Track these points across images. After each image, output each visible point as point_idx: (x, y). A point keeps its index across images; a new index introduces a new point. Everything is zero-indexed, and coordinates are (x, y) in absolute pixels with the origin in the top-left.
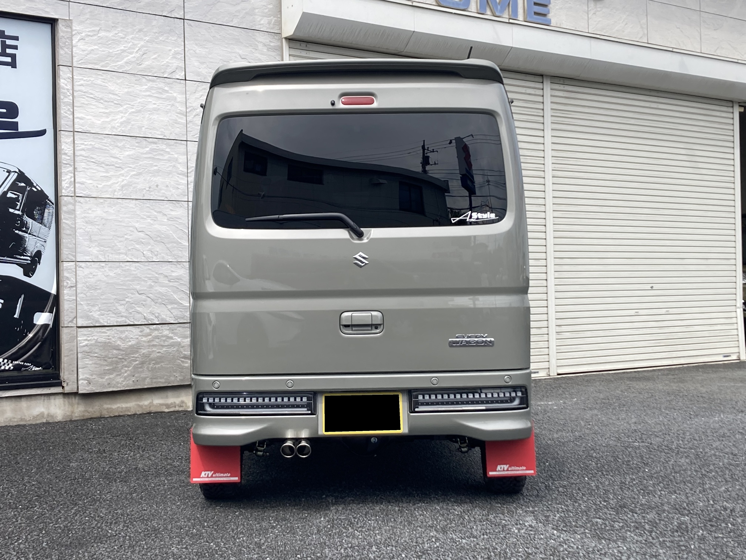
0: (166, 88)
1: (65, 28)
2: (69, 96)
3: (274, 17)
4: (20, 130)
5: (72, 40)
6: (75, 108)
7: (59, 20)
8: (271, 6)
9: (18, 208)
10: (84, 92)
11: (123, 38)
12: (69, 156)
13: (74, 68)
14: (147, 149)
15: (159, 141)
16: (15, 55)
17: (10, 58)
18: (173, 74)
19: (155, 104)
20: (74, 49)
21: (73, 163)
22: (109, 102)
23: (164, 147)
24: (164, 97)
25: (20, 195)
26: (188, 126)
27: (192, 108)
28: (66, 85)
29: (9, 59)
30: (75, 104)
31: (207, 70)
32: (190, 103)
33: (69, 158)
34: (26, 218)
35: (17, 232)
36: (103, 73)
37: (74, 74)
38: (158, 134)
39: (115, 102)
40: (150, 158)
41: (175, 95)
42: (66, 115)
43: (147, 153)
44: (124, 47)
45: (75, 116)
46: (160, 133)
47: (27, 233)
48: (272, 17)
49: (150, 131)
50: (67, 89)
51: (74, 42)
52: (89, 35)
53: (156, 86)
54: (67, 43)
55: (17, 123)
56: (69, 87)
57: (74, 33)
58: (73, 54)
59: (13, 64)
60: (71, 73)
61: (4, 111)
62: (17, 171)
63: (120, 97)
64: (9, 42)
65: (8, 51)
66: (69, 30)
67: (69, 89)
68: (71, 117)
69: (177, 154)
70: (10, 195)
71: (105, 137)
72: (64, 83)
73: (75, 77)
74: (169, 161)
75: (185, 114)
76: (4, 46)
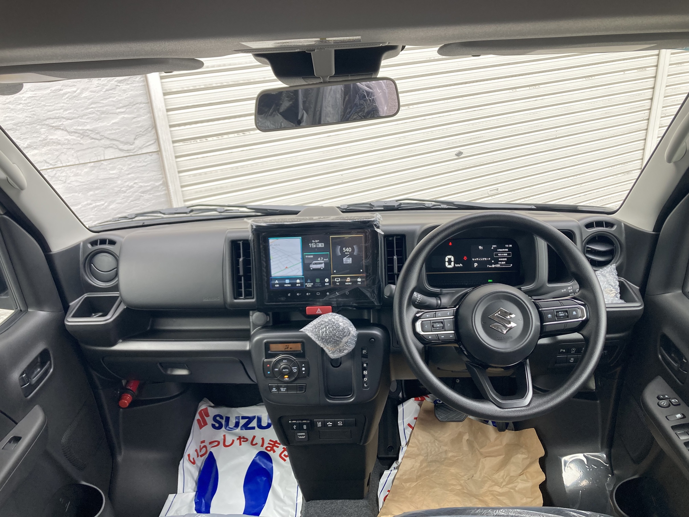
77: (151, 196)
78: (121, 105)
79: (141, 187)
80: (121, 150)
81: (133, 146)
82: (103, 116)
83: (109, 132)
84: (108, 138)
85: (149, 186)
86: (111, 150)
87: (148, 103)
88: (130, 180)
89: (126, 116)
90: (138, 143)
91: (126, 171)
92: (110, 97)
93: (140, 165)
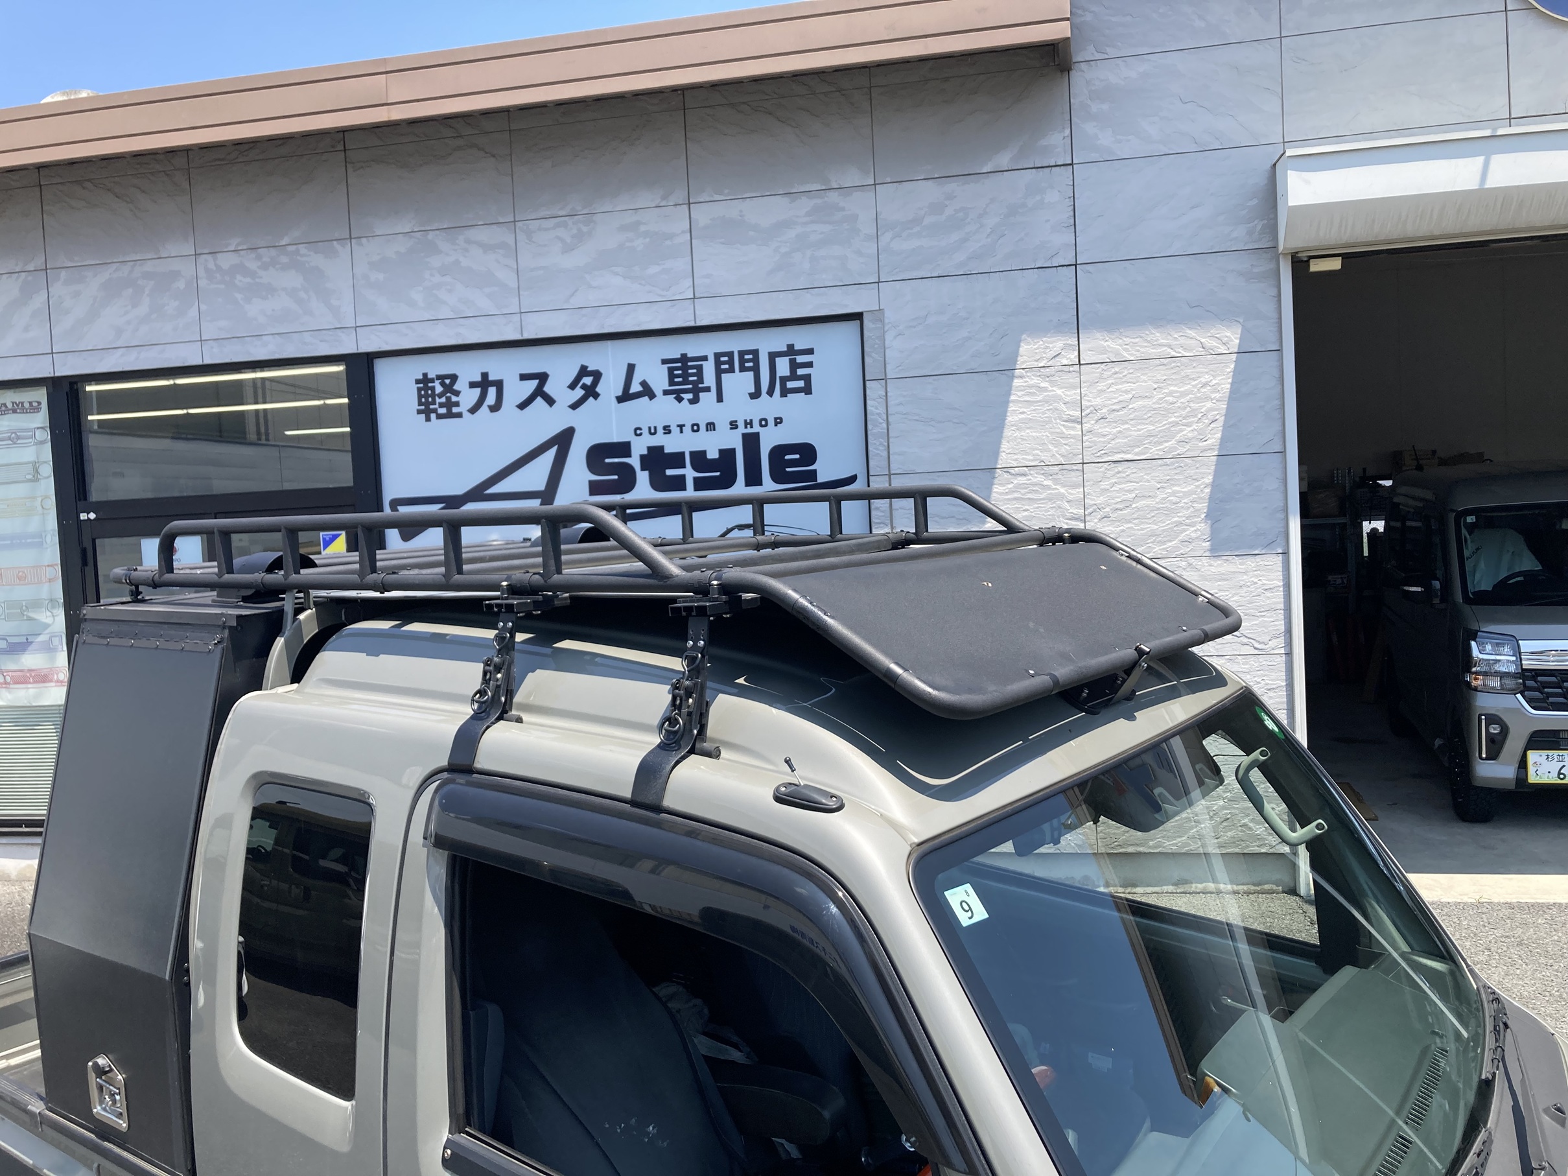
0: (1043, 385)
1: (873, 323)
2: (881, 423)
3: (1262, 220)
4: (819, 480)
5: (884, 340)
6: (891, 440)
7: (864, 314)
8: (1255, 202)
10: (905, 414)
11: (967, 319)
12: (882, 512)
13: (888, 380)
14: (1010, 486)
15: (1029, 470)
16: (809, 376)
17: (803, 382)
18: (1057, 359)
19: (1023, 413)
20: (888, 352)
21: (889, 521)
22: (944, 422)
23: (1040, 478)
24: (1039, 398)
26: (1085, 438)
27: (1092, 408)
28: (877, 408)
29: (801, 384)
30: (890, 436)
31: (1121, 341)
32: (1089, 401)
33: (883, 514)
36: (934, 380)
37: (888, 390)
38: (1030, 460)
39: (955, 420)
40: (1015, 499)
41: (1059, 392)
42: (877, 452)
43: (1012, 492)
44: (969, 332)
45: (891, 452)
46: (1032, 458)
48: (1256, 222)
49: (1016, 457)
50: (879, 414)
51: (886, 342)
52: (911, 327)
53: (1024, 384)
54: (876, 346)
55: (815, 471)
56: (882, 410)
57: (886, 328)
58: (886, 359)
59: (807, 390)
60: (884, 389)
61: (797, 456)
63: (962, 411)
64: (800, 359)
65: (800, 372)
66: (879, 325)
67: (880, 413)
68: (885, 454)
69: (1064, 486)
71: (938, 476)
72: (873, 406)
73: (888, 394)
74: (1050, 500)
75: (1080, 420)
76: (794, 365)
77: (1275, 694)
78: (1263, 609)
79: (1267, 684)
80: (1255, 648)
81: (1267, 646)
82: (1246, 617)
83: (1249, 631)
84: (1246, 637)
85: (1275, 684)
86: (1248, 647)
87: (1287, 610)
88: (1259, 676)
89: (1265, 619)
90: (1272, 644)
91: (1257, 667)
92: (1255, 602)
93: (1270, 664)
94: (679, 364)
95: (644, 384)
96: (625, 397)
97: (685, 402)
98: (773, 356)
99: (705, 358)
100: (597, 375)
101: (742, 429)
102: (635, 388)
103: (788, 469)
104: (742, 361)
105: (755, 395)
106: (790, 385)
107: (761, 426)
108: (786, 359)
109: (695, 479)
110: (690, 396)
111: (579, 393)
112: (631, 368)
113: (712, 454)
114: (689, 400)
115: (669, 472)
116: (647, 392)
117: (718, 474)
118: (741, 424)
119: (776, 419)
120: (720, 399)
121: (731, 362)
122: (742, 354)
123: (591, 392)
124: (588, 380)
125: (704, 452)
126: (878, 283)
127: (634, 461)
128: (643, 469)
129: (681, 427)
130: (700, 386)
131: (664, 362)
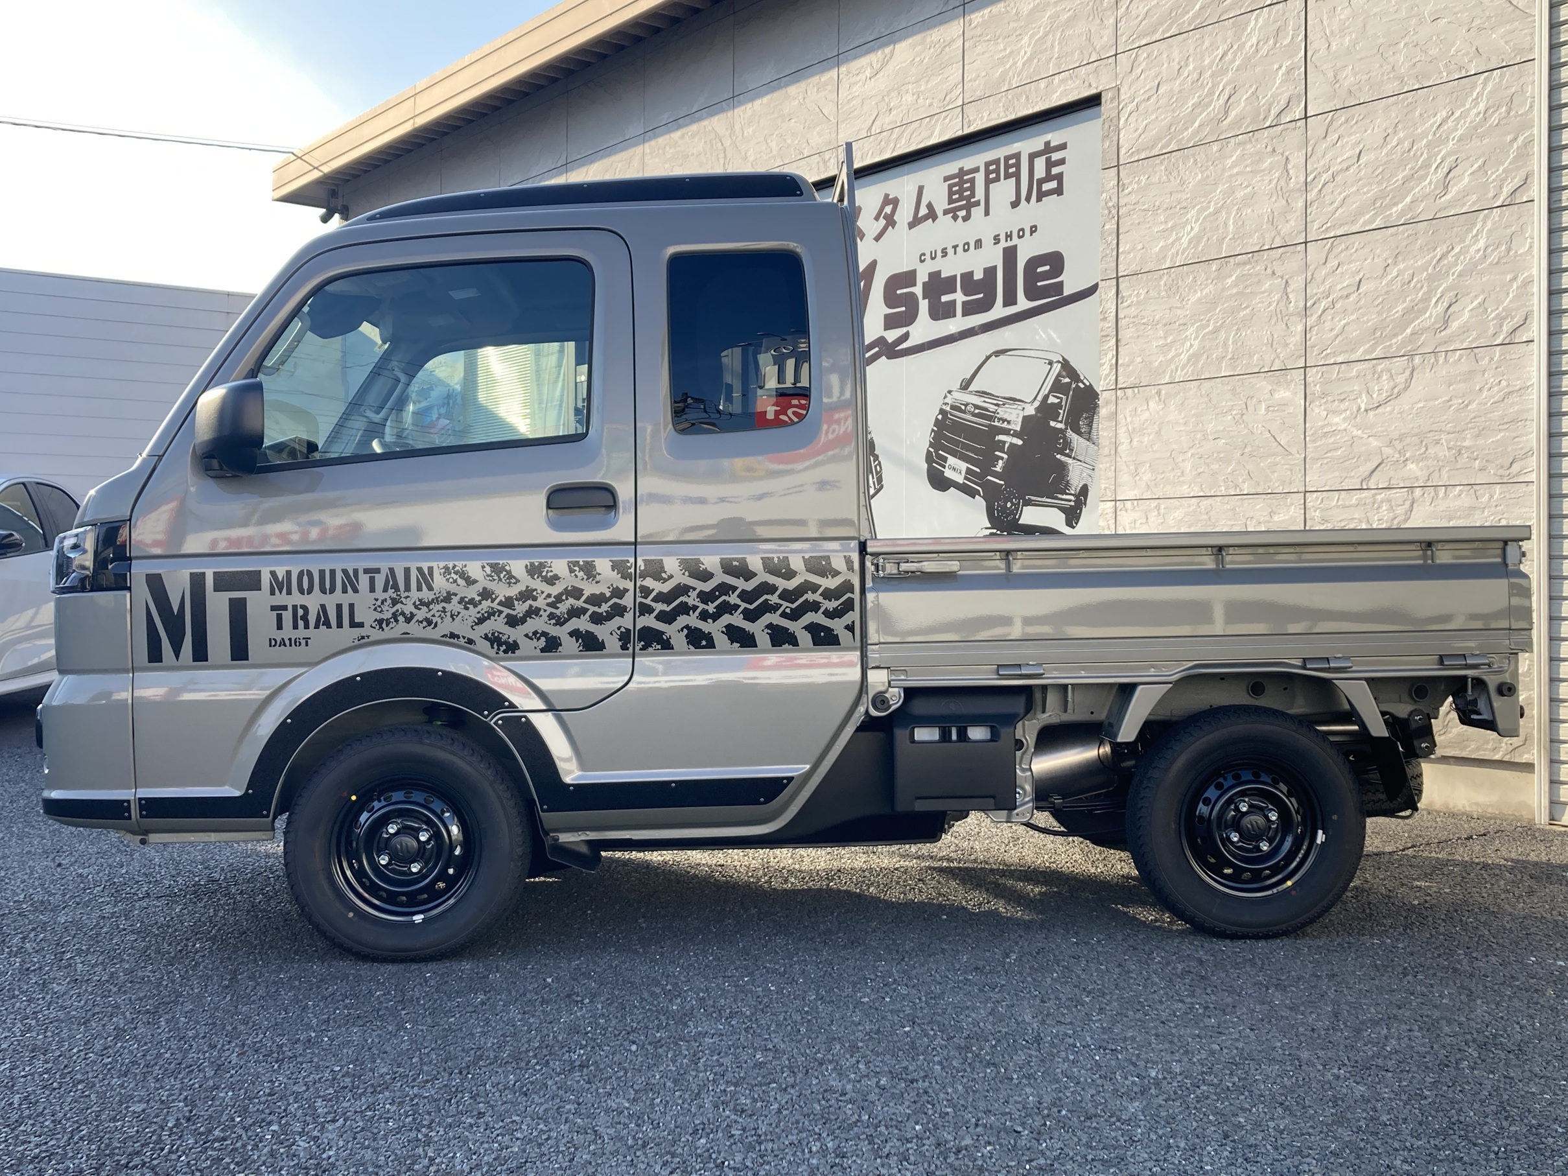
1: (1110, 103)
2: (1112, 218)
4: (1065, 294)
5: (1119, 121)
7: (1103, 93)
9: (1060, 419)
10: (1134, 205)
11: (1197, 81)
13: (1120, 168)
16: (1062, 174)
17: (1056, 181)
18: (1283, 115)
19: (1247, 186)
20: (1122, 134)
21: (1115, 333)
22: (1170, 209)
24: (1263, 167)
25: (1064, 397)
26: (1308, 211)
27: (1317, 172)
28: (1110, 201)
29: (1053, 185)
30: (1120, 231)
32: (1315, 162)
34: (1070, 434)
35: (1058, 456)
36: (1163, 160)
37: (1121, 178)
38: (1251, 245)
39: (1181, 206)
40: (1235, 294)
43: (1232, 286)
44: (1198, 98)
46: (1254, 241)
47: (1070, 457)
49: (1238, 242)
52: (1144, 101)
53: (1249, 152)
54: (1112, 128)
55: (1061, 283)
56: (1114, 203)
57: (1121, 107)
58: (1121, 143)
59: (1059, 191)
60: (1117, 177)
61: (1047, 268)
62: (1061, 360)
63: (1188, 193)
64: (1055, 156)
65: (1055, 171)
66: (1115, 103)
67: (1112, 207)
70: (1052, 400)
71: (1163, 275)
72: (1106, 199)
73: (1121, 182)
74: (1270, 292)
75: (1305, 188)
76: (1050, 164)
78: (1506, 422)
80: (1495, 475)
81: (1508, 473)
86: (1483, 474)
89: (1508, 435)
94: (957, 180)
95: (930, 206)
96: (915, 222)
97: (960, 219)
98: (1032, 157)
99: (977, 170)
100: (895, 202)
101: (1003, 244)
102: (923, 211)
103: (1039, 284)
104: (1007, 166)
105: (1015, 204)
106: (1046, 187)
107: (1020, 237)
108: (1044, 157)
109: (964, 303)
110: (963, 213)
111: (882, 222)
112: (921, 190)
113: (978, 275)
114: (963, 217)
115: (944, 298)
116: (932, 215)
117: (982, 295)
118: (1002, 237)
119: (1031, 227)
120: (987, 213)
121: (997, 171)
122: (1007, 158)
123: (891, 222)
124: (888, 209)
125: (972, 273)
126: (1116, 55)
127: (918, 290)
128: (924, 298)
129: (955, 247)
130: (972, 200)
131: (946, 179)
